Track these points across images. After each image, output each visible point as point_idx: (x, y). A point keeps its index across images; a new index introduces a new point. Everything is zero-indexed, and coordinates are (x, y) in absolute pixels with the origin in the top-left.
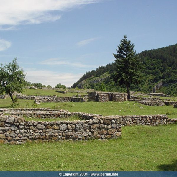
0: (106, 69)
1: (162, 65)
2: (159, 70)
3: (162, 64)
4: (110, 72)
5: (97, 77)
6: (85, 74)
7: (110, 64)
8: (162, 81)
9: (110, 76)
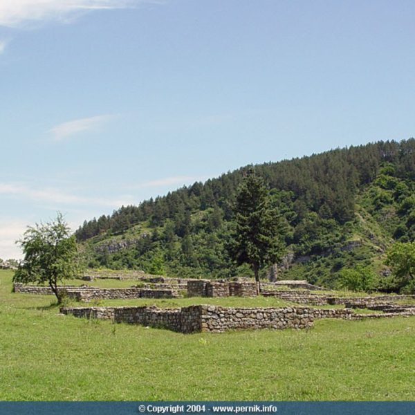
0: (141, 213)
1: (295, 206)
2: (286, 219)
3: (292, 204)
4: (151, 222)
5: (116, 235)
6: (82, 227)
7: (152, 199)
8: (294, 250)
9: (151, 234)
